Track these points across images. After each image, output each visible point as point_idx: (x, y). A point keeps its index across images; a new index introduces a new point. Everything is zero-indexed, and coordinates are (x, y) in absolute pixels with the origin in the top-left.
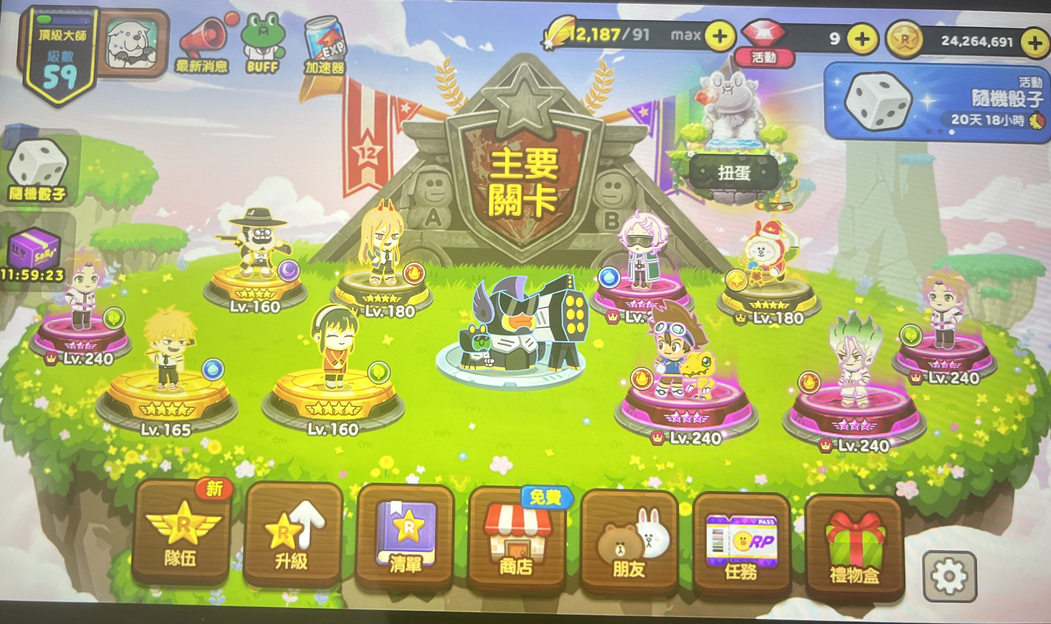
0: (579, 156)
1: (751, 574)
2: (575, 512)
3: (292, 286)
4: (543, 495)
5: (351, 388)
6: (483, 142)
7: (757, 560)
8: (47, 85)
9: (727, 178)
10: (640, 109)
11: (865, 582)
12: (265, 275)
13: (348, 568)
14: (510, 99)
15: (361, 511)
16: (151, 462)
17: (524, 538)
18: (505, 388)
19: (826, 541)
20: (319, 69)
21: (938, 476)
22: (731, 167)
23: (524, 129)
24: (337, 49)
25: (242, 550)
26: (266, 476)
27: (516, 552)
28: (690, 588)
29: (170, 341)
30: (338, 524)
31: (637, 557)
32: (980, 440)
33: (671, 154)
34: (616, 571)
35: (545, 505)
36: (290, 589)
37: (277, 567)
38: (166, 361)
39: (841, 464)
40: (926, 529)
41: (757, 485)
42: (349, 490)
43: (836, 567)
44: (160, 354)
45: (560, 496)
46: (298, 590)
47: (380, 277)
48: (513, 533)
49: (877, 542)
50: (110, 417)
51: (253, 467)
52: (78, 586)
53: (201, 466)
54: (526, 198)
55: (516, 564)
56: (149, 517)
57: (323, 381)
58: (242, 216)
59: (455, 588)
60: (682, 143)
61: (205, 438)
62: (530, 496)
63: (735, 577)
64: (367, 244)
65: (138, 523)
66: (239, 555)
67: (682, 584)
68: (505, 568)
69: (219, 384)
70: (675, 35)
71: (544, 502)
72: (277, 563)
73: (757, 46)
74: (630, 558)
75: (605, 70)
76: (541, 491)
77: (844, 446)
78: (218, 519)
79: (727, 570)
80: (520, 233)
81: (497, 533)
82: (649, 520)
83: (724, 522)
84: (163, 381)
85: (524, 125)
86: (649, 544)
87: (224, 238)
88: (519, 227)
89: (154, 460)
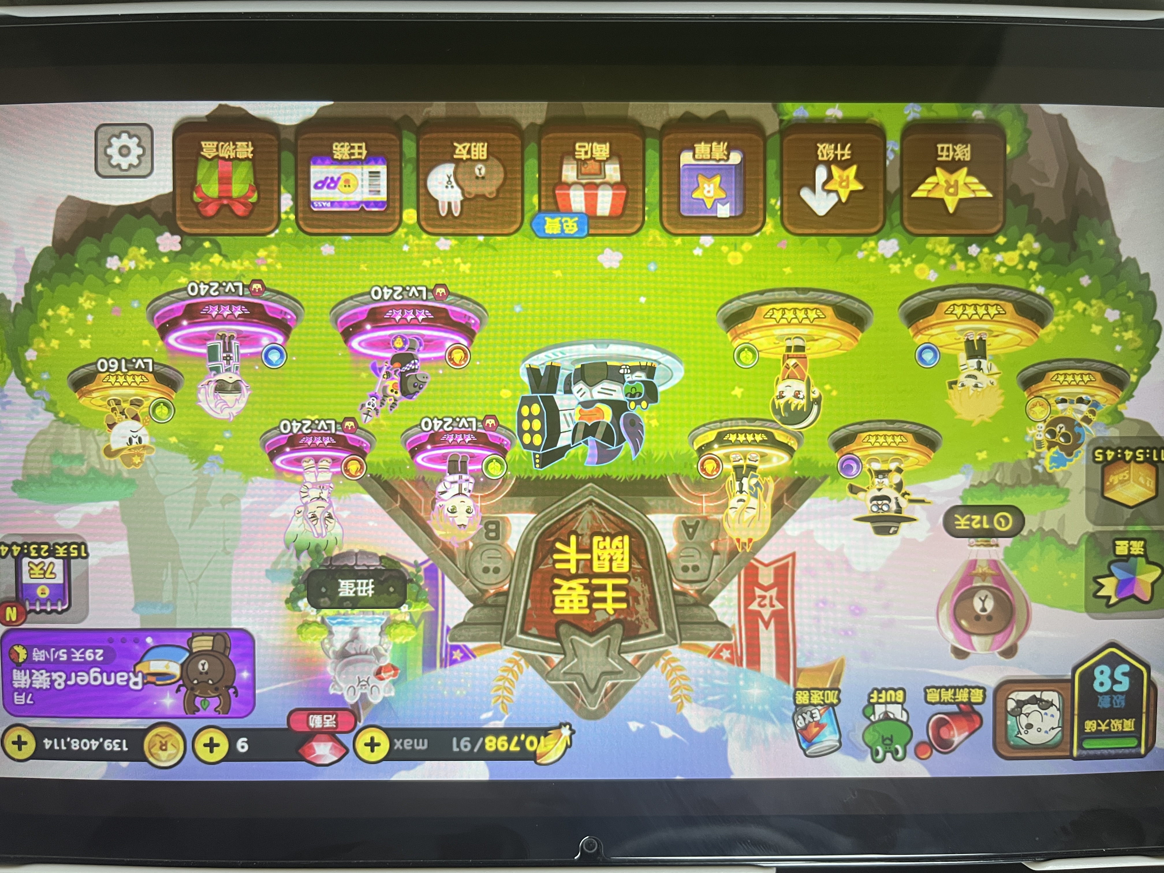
0: (529, 605)
1: (339, 148)
2: (530, 211)
3: (846, 449)
4: (565, 227)
5: (777, 339)
6: (638, 619)
7: (332, 164)
8: (1126, 668)
9: (365, 581)
10: (462, 658)
11: (215, 143)
12: (876, 460)
13: (773, 145)
14: (608, 668)
15: (761, 206)
16: (990, 253)
17: (584, 181)
18: (607, 343)
19: (256, 186)
20: (824, 696)
21: (134, 258)
22: (360, 594)
23: (592, 634)
24: (804, 719)
25: (888, 163)
26: (865, 241)
27: (592, 166)
28: (405, 132)
29: (976, 386)
30: (785, 191)
31: (462, 164)
32: (88, 298)
33: (428, 607)
34: (485, 149)
35: (562, 217)
36: (835, 122)
37: (849, 145)
38: (979, 363)
39: (240, 268)
40: (149, 201)
41: (332, 243)
42: (775, 227)
43: (247, 159)
44: (986, 371)
45: (546, 227)
46: (826, 122)
47: (749, 462)
48: (596, 186)
49: (202, 186)
50: (1037, 301)
51: (880, 252)
52: (1061, 120)
53: (936, 251)
54: (588, 556)
55: (592, 154)
56: (989, 195)
57: (808, 345)
58: (904, 525)
59: (658, 126)
60: (416, 620)
61: (933, 280)
62: (578, 226)
63: (356, 145)
64: (765, 499)
65: (1001, 188)
66: (891, 156)
67: (414, 136)
68: (604, 149)
69: (920, 339)
70: (423, 745)
71: (563, 220)
72: (849, 149)
73: (331, 735)
74: (469, 163)
75: (502, 702)
76: (567, 232)
77: (236, 288)
78: (915, 195)
79: (365, 152)
80: (594, 518)
81: (614, 186)
82: (449, 204)
83: (368, 204)
84: (982, 342)
85: (592, 639)
86: (449, 178)
87: (922, 501)
88: (595, 524)
89: (987, 256)
